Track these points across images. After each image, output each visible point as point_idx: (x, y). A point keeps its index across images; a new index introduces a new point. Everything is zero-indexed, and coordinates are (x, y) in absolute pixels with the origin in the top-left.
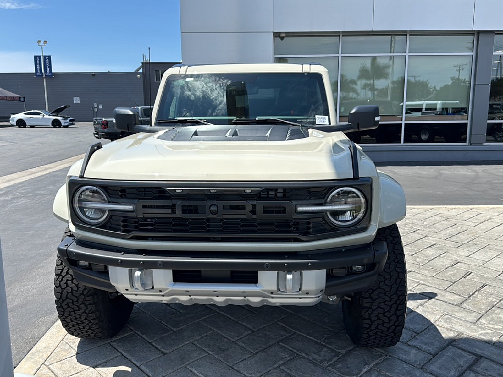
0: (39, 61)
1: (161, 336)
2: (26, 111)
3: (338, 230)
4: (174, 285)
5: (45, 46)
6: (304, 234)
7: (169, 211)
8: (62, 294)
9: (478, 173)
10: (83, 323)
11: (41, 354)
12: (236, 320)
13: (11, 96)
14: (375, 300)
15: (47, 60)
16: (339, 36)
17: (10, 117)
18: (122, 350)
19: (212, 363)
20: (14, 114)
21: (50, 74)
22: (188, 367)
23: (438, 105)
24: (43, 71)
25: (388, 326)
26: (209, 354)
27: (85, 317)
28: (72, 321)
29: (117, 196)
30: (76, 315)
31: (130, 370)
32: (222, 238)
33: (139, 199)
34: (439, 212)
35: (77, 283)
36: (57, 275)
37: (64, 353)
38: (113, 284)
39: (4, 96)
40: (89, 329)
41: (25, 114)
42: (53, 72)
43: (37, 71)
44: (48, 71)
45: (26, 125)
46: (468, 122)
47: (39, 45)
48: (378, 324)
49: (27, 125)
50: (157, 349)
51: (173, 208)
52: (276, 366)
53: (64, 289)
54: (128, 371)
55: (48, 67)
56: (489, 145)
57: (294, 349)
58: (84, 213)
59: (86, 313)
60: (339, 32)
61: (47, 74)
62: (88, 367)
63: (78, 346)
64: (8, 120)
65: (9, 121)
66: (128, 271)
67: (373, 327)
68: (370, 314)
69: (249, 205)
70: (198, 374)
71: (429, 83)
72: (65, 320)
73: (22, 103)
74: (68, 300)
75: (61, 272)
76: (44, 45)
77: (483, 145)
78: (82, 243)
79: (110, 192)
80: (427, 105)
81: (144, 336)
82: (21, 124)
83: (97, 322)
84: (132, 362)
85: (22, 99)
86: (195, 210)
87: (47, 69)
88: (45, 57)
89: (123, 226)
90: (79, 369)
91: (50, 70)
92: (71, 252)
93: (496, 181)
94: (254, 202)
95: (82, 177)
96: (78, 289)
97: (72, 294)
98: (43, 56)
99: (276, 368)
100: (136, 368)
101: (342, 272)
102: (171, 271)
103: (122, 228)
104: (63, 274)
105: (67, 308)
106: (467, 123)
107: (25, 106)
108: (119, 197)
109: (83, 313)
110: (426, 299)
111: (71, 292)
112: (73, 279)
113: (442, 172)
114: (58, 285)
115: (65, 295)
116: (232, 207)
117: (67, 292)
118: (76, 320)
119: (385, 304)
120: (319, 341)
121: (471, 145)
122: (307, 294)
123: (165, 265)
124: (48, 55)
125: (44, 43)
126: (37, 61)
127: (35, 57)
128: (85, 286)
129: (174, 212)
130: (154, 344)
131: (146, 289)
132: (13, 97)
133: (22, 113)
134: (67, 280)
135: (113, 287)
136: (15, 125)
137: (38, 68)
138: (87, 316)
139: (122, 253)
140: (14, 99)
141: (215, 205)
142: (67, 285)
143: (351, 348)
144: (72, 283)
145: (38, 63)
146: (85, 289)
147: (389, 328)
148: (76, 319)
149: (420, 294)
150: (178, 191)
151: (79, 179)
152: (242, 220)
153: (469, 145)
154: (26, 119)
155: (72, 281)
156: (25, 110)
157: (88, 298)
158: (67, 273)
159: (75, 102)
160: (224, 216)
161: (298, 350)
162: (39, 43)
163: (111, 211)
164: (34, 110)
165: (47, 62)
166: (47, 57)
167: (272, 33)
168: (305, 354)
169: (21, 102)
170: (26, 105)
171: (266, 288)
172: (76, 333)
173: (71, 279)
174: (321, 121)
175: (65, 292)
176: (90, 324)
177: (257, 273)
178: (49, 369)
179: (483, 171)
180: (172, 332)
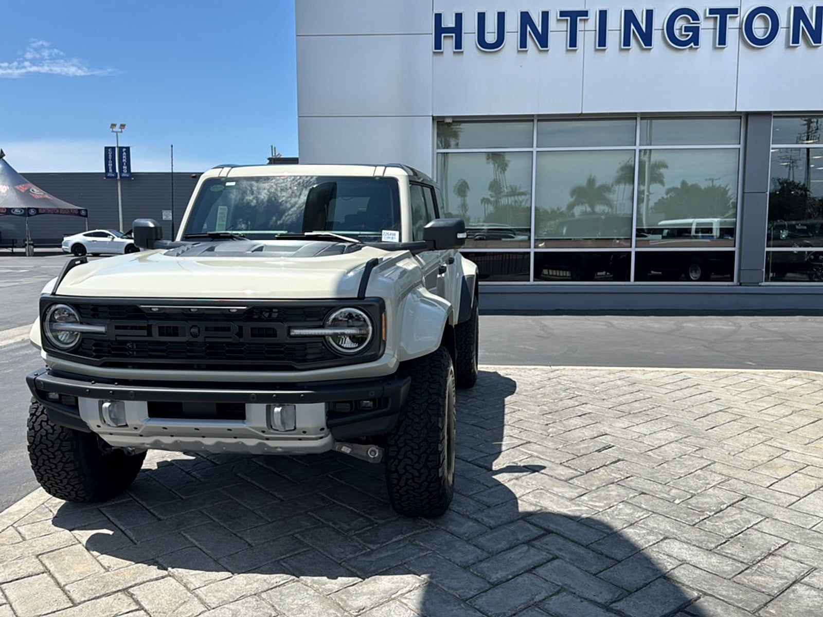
0: (112, 155)
1: (165, 503)
2: (89, 230)
3: (340, 357)
4: (149, 420)
5: (121, 132)
6: (298, 361)
7: (145, 332)
8: (35, 437)
9: (741, 326)
10: (59, 475)
11: (12, 517)
12: (267, 490)
13: (66, 208)
14: (401, 448)
15: (124, 153)
16: (533, 121)
17: (63, 240)
18: (111, 515)
19: (213, 530)
20: (68, 235)
21: (128, 175)
22: (182, 532)
23: (714, 224)
24: (117, 171)
25: (420, 482)
26: (214, 521)
27: (61, 467)
28: (47, 473)
29: (88, 316)
30: (51, 465)
31: (111, 533)
32: (207, 365)
33: (111, 319)
34: (628, 376)
35: (52, 425)
36: (31, 415)
37: (39, 516)
38: (84, 420)
39: (56, 207)
40: (67, 484)
41: (85, 235)
42: (132, 171)
43: (109, 169)
44: (125, 171)
45: (86, 252)
46: (736, 249)
47: (113, 131)
48: (407, 479)
49: (88, 252)
50: (154, 515)
51: (149, 329)
52: (289, 533)
53: (38, 431)
54: (109, 535)
55: (125, 164)
56: (770, 286)
57: (322, 518)
58: (56, 338)
59: (63, 463)
60: (533, 116)
61: (123, 175)
62: (63, 529)
63: (59, 511)
64: (60, 244)
65: (60, 246)
66: (97, 402)
67: (402, 483)
68: (396, 466)
69: (234, 326)
70: (190, 539)
71: (729, 190)
72: (38, 472)
73: (84, 218)
74: (41, 445)
75: (36, 411)
76: (120, 130)
77: (760, 286)
78: (56, 373)
79: (82, 311)
80: (698, 224)
81: (144, 504)
82: (78, 249)
83: (77, 475)
84: (116, 526)
85: (83, 213)
86: (175, 332)
87: (124, 167)
88: (121, 149)
89: (95, 351)
90: (52, 531)
91: (127, 170)
92: (39, 381)
93: (762, 339)
94: (241, 324)
95: (53, 294)
96: (53, 432)
97: (47, 438)
98: (117, 147)
99: (289, 536)
100: (119, 531)
101: (346, 408)
102: (146, 402)
103: (94, 354)
104: (38, 414)
105: (40, 455)
106: (733, 252)
107: (87, 223)
108: (90, 316)
109: (59, 462)
110: (527, 471)
111: (46, 436)
112: (48, 420)
113: (685, 325)
114: (31, 427)
115: (38, 439)
116: (216, 329)
117: (41, 435)
118: (52, 471)
119: (413, 453)
120: (358, 511)
121: (740, 285)
122: (304, 432)
123: (137, 396)
124: (125, 146)
125: (120, 128)
126: (108, 155)
127: (107, 149)
128: (62, 427)
129: (150, 334)
130: (152, 511)
131: (119, 425)
132: (70, 210)
133: (81, 234)
134: (42, 421)
135: (84, 424)
136: (70, 251)
137: (110, 165)
138: (64, 467)
139: (93, 382)
140: (70, 212)
141: (196, 326)
142: (42, 427)
143: (394, 518)
144: (48, 424)
145: (110, 158)
146: (62, 432)
147: (420, 485)
148: (51, 469)
149: (524, 466)
150: (154, 310)
151: (52, 296)
152: (228, 344)
153: (737, 286)
154: (87, 244)
155: (47, 422)
156: (87, 229)
157: (64, 444)
158: (42, 413)
159: (164, 217)
160: (208, 340)
161: (325, 520)
162: (112, 128)
163: (83, 333)
164: (99, 229)
165: (124, 157)
166: (124, 150)
167: (431, 118)
168: (333, 523)
169: (81, 217)
170: (88, 221)
171: (254, 425)
172: (53, 490)
173: (46, 419)
174: (389, 238)
175: (38, 434)
176: (69, 477)
177: (244, 405)
178: (17, 530)
179: (751, 325)
180: (180, 500)
